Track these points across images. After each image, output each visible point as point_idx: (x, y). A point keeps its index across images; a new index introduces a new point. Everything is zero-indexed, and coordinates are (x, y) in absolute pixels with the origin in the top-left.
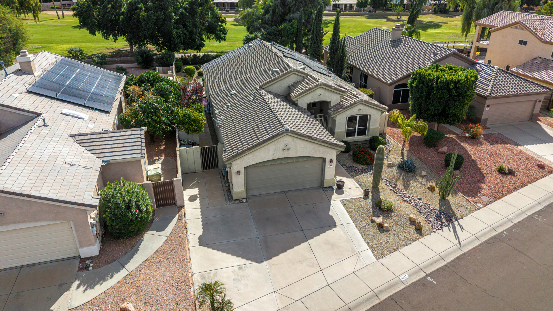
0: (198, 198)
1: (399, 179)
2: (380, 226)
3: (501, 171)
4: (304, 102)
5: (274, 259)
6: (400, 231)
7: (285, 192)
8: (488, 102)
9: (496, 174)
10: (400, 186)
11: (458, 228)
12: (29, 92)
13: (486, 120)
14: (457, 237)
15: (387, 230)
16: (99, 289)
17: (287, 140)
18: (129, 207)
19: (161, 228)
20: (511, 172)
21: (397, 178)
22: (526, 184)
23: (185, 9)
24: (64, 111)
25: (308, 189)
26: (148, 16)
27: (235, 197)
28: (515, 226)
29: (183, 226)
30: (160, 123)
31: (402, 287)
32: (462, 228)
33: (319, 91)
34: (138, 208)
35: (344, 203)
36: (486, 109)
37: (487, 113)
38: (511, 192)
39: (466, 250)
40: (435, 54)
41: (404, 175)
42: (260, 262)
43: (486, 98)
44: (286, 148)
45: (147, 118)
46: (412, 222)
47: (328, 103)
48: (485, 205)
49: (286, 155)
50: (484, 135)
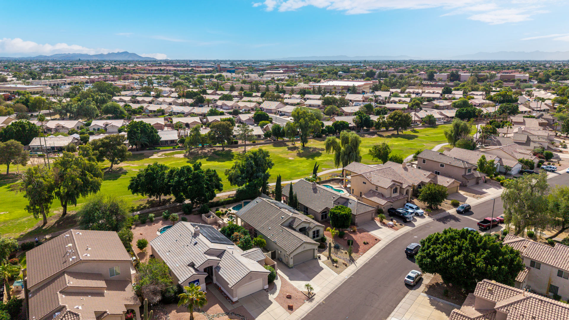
2: (336, 266)
3: (364, 243)
4: (298, 229)
6: (341, 267)
7: (304, 262)
8: (356, 217)
9: (363, 245)
12: (212, 242)
13: (357, 223)
14: (356, 265)
15: (339, 267)
17: (305, 245)
20: (368, 243)
21: (335, 251)
22: (372, 247)
24: (228, 247)
25: (310, 260)
28: (370, 260)
31: (346, 279)
32: (357, 263)
35: (323, 262)
37: (357, 220)
38: (368, 250)
39: (359, 268)
40: (334, 198)
41: (337, 250)
43: (355, 215)
44: (304, 248)
46: (344, 264)
48: (362, 255)
49: (305, 250)
50: (357, 230)
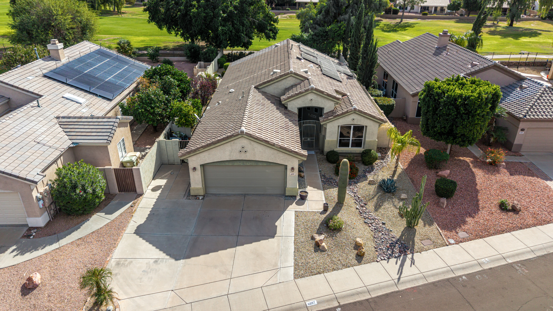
0: (161, 189)
1: (373, 198)
2: (317, 246)
3: (503, 207)
4: (294, 106)
5: (193, 259)
6: (336, 254)
7: (245, 195)
8: (522, 125)
9: (495, 209)
10: (371, 206)
11: (408, 262)
12: (45, 76)
13: (520, 146)
14: (400, 271)
15: (323, 250)
16: (28, 256)
17: (243, 142)
18: (74, 187)
19: (110, 212)
20: (515, 210)
21: (371, 197)
22: (528, 226)
23: (235, 7)
24: (67, 95)
25: (270, 195)
26: (198, 13)
27: (192, 193)
28: (483, 272)
29: (131, 213)
30: (153, 114)
32: (413, 262)
33: (310, 96)
34: (84, 190)
35: (297, 215)
36: (520, 133)
37: (521, 137)
38: (502, 232)
39: (402, 287)
40: (473, 65)
41: (380, 195)
42: (177, 258)
43: (519, 120)
44: (243, 150)
45: (142, 108)
46: (357, 246)
47: (322, 109)
48: (458, 242)
49: (243, 157)
50: (507, 163)
